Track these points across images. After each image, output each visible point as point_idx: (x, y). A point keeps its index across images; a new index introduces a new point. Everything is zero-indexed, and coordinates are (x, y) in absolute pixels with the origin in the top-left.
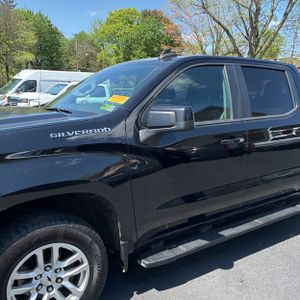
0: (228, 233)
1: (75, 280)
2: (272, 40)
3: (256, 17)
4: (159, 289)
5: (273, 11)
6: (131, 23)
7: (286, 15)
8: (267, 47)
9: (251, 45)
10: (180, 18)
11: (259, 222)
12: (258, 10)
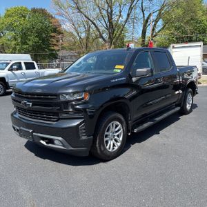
0: (158, 119)
1: (118, 136)
2: (122, 30)
3: (111, 16)
4: (139, 142)
5: (120, 12)
6: (25, 17)
7: (128, 15)
8: (120, 35)
9: (110, 33)
10: (62, 15)
11: (165, 115)
12: (112, 11)
